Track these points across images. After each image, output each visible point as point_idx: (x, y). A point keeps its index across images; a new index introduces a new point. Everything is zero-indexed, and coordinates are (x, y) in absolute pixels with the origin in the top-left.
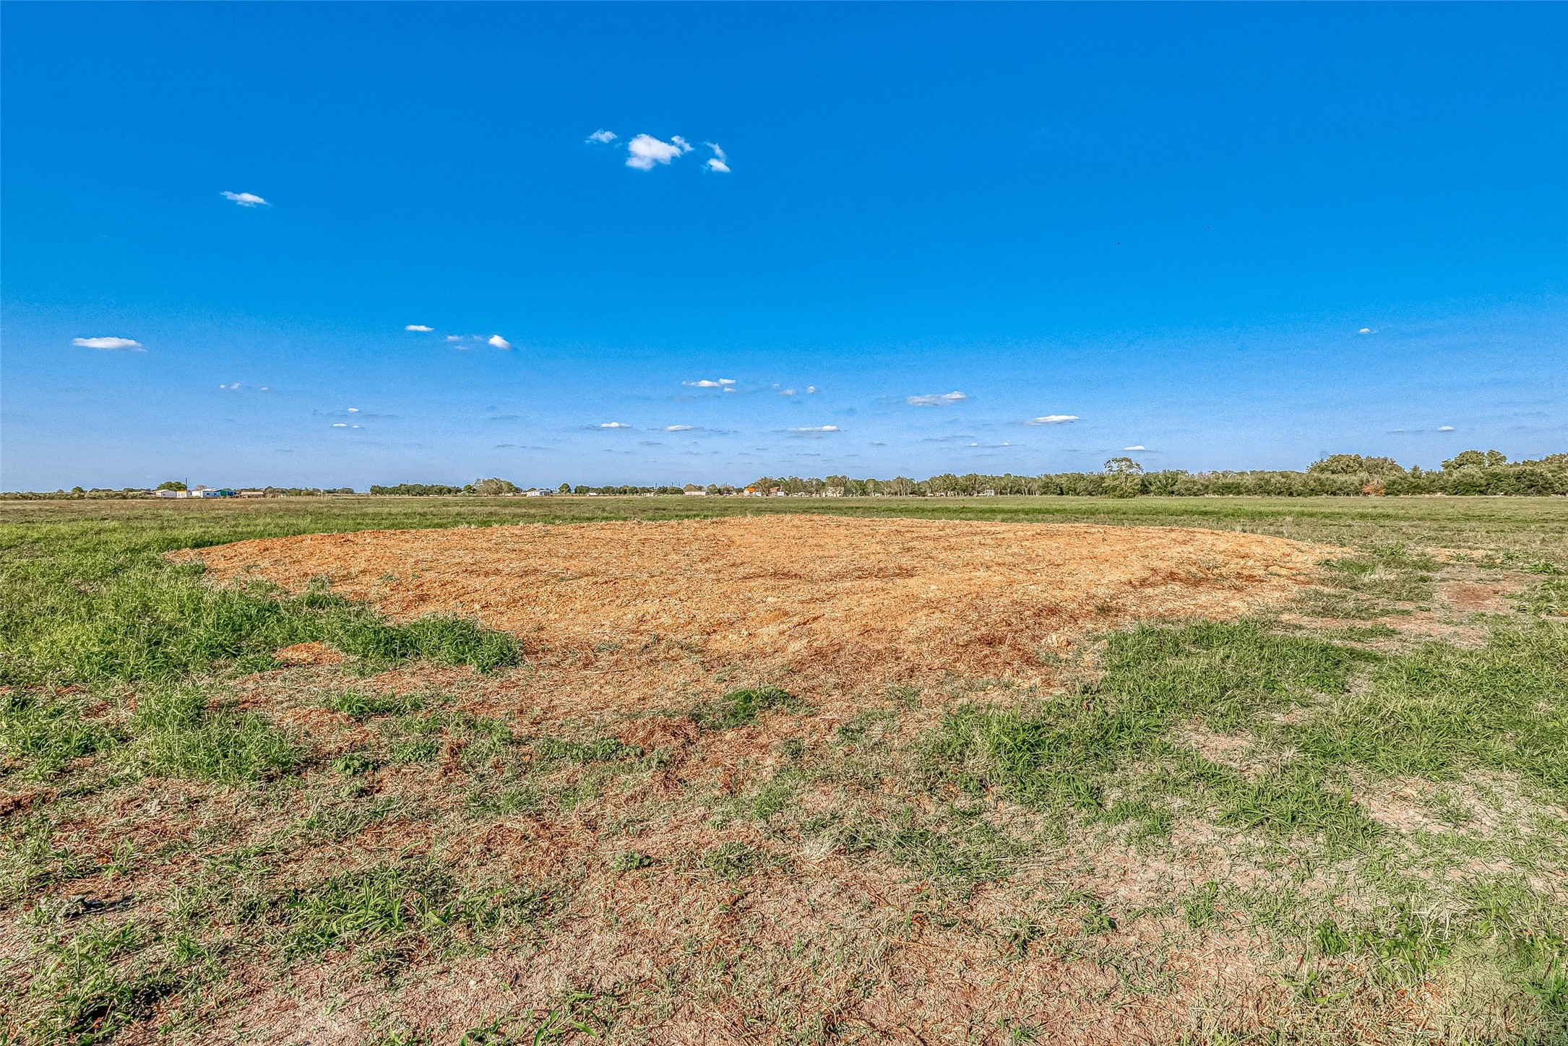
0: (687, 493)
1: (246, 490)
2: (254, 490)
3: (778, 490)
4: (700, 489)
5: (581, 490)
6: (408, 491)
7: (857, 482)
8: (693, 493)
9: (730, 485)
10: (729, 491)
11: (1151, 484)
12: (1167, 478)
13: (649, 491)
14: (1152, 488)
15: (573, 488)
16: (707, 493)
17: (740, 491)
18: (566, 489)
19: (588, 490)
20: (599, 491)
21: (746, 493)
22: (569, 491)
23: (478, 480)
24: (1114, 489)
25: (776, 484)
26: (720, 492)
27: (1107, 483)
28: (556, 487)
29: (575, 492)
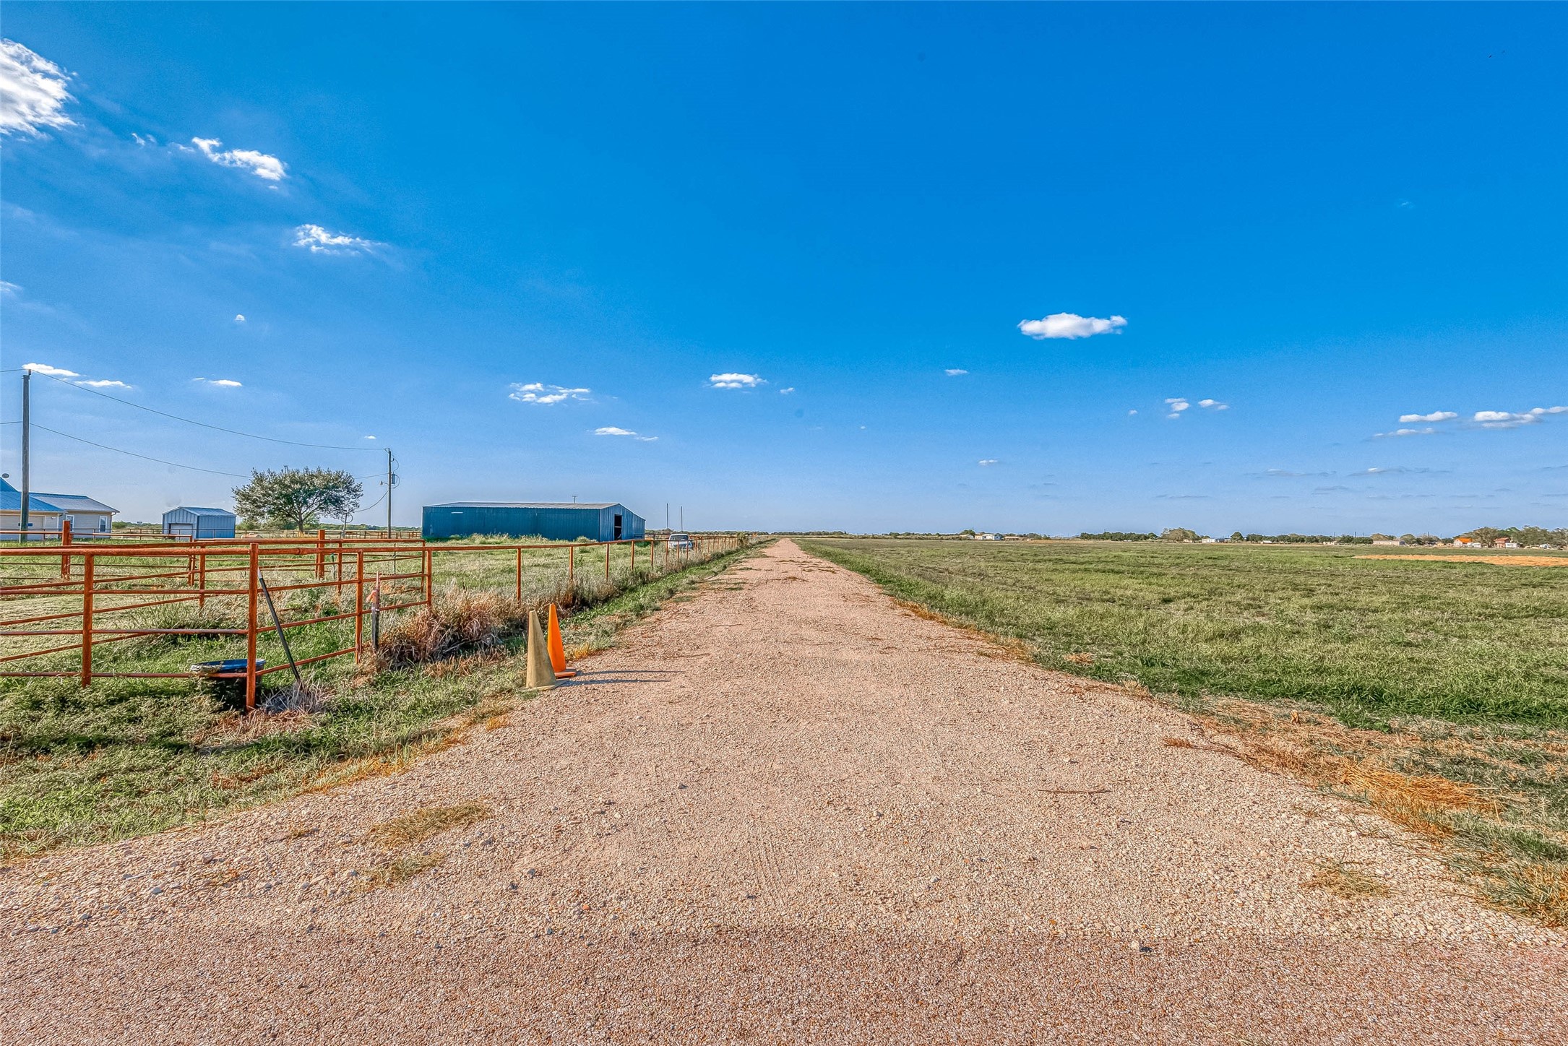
0: (1375, 543)
1: (1007, 535)
2: (1010, 535)
3: (1507, 541)
4: (1391, 538)
5: (1252, 538)
6: (1112, 537)
8: (1382, 543)
9: (1432, 535)
10: (1431, 541)
13: (1330, 540)
15: (1244, 536)
16: (1402, 543)
17: (1446, 541)
18: (1238, 537)
19: (1261, 538)
20: (1274, 540)
21: (1458, 543)
22: (1242, 538)
25: (1506, 535)
26: (1419, 542)
28: (1227, 535)
29: (1248, 540)
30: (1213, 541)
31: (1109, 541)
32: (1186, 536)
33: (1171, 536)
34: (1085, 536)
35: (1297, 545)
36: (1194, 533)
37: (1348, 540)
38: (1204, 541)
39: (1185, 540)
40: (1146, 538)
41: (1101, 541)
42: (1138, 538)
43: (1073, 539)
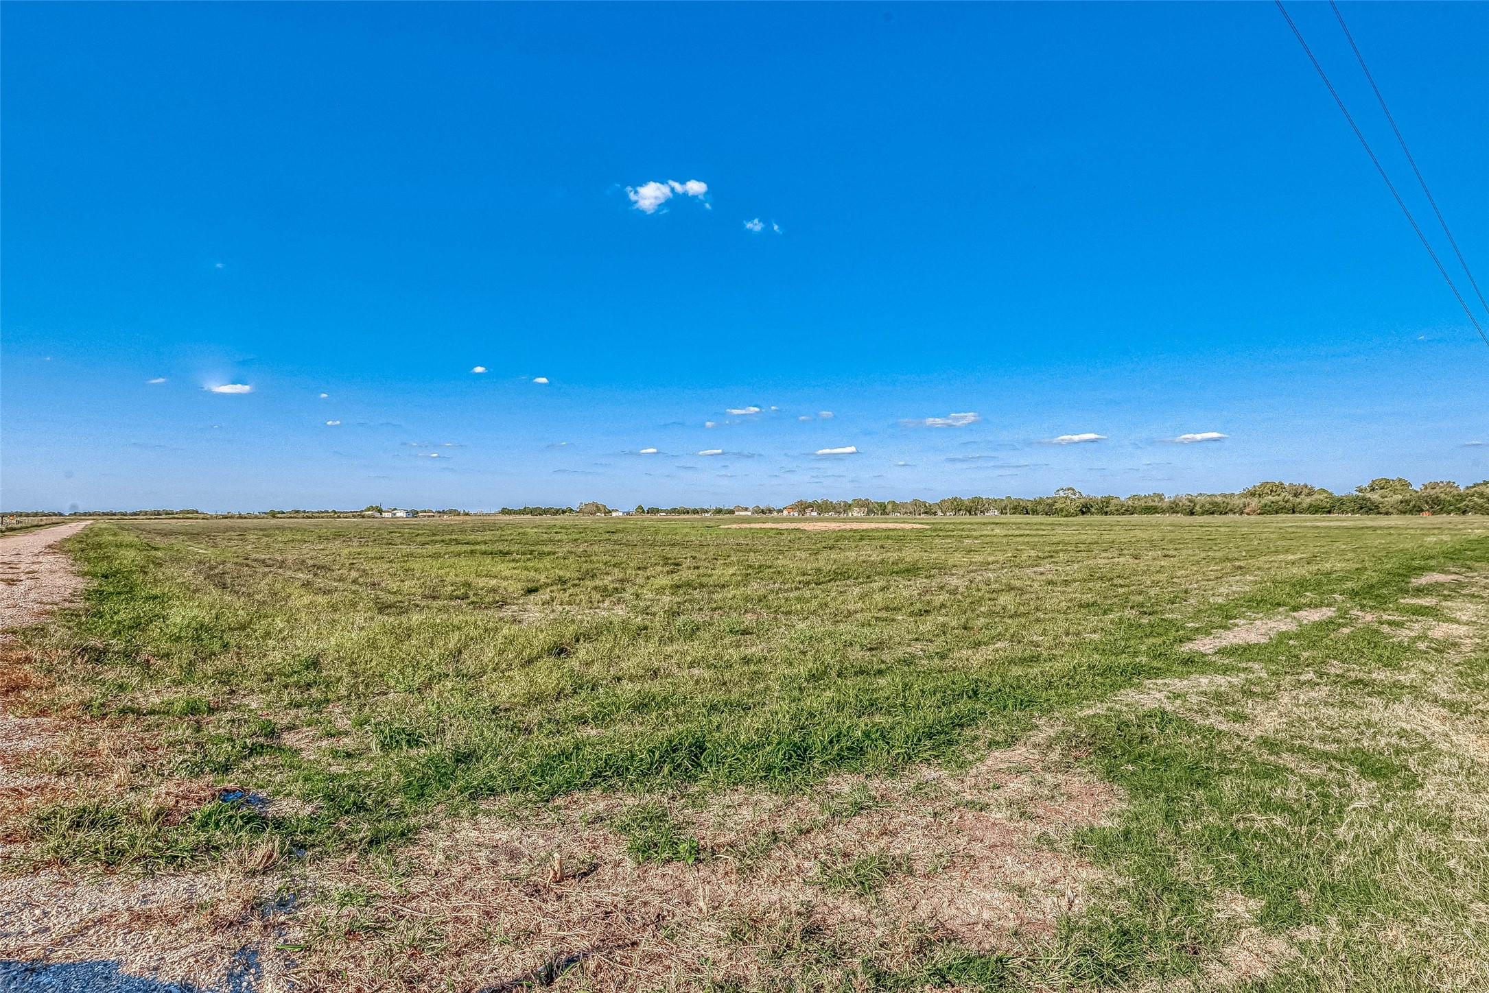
0: (736, 513)
3: (812, 511)
4: (746, 509)
5: (653, 511)
7: (877, 503)
8: (741, 513)
9: (772, 506)
10: (770, 511)
11: (1092, 506)
12: (1102, 502)
13: (707, 512)
14: (1093, 510)
15: (645, 509)
16: (753, 513)
17: (780, 511)
18: (641, 510)
19: (658, 511)
20: (668, 512)
21: (785, 513)
22: (643, 512)
23: (581, 503)
24: (1062, 510)
25: (810, 506)
26: (763, 512)
27: (1058, 506)
28: (632, 508)
29: (648, 513)
30: (621, 514)
31: (529, 516)
32: (599, 510)
33: (586, 510)
34: (505, 512)
35: (683, 516)
36: (605, 506)
37: (719, 511)
38: (614, 514)
39: (598, 514)
40: (564, 512)
41: (522, 516)
42: (557, 512)
43: (494, 515)
